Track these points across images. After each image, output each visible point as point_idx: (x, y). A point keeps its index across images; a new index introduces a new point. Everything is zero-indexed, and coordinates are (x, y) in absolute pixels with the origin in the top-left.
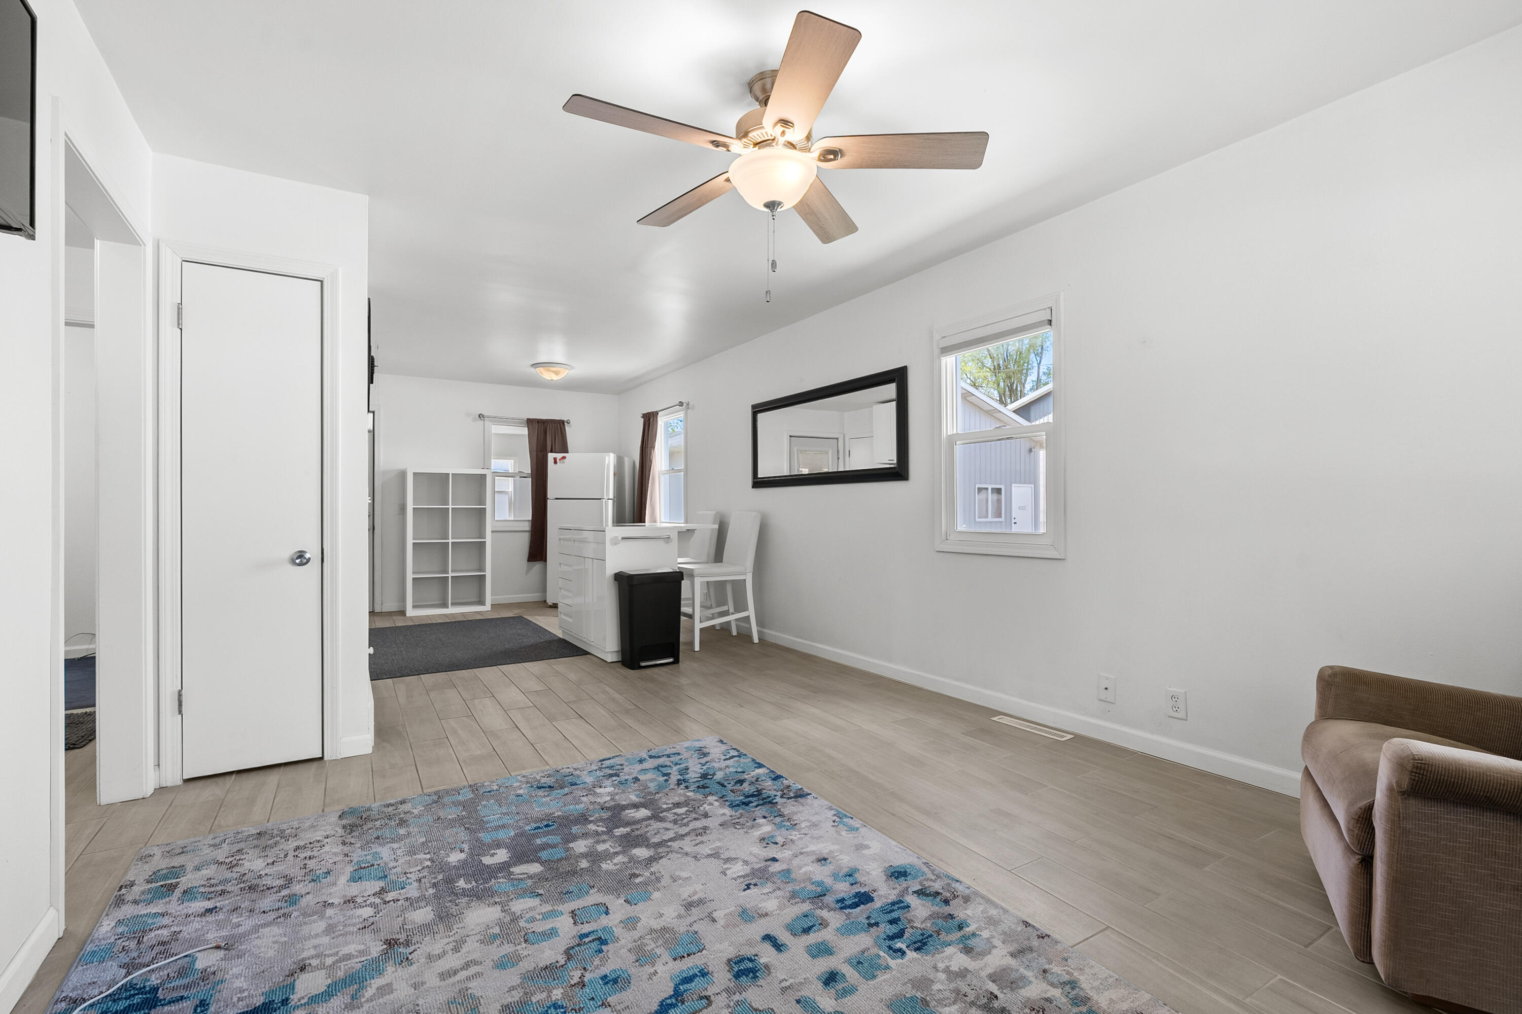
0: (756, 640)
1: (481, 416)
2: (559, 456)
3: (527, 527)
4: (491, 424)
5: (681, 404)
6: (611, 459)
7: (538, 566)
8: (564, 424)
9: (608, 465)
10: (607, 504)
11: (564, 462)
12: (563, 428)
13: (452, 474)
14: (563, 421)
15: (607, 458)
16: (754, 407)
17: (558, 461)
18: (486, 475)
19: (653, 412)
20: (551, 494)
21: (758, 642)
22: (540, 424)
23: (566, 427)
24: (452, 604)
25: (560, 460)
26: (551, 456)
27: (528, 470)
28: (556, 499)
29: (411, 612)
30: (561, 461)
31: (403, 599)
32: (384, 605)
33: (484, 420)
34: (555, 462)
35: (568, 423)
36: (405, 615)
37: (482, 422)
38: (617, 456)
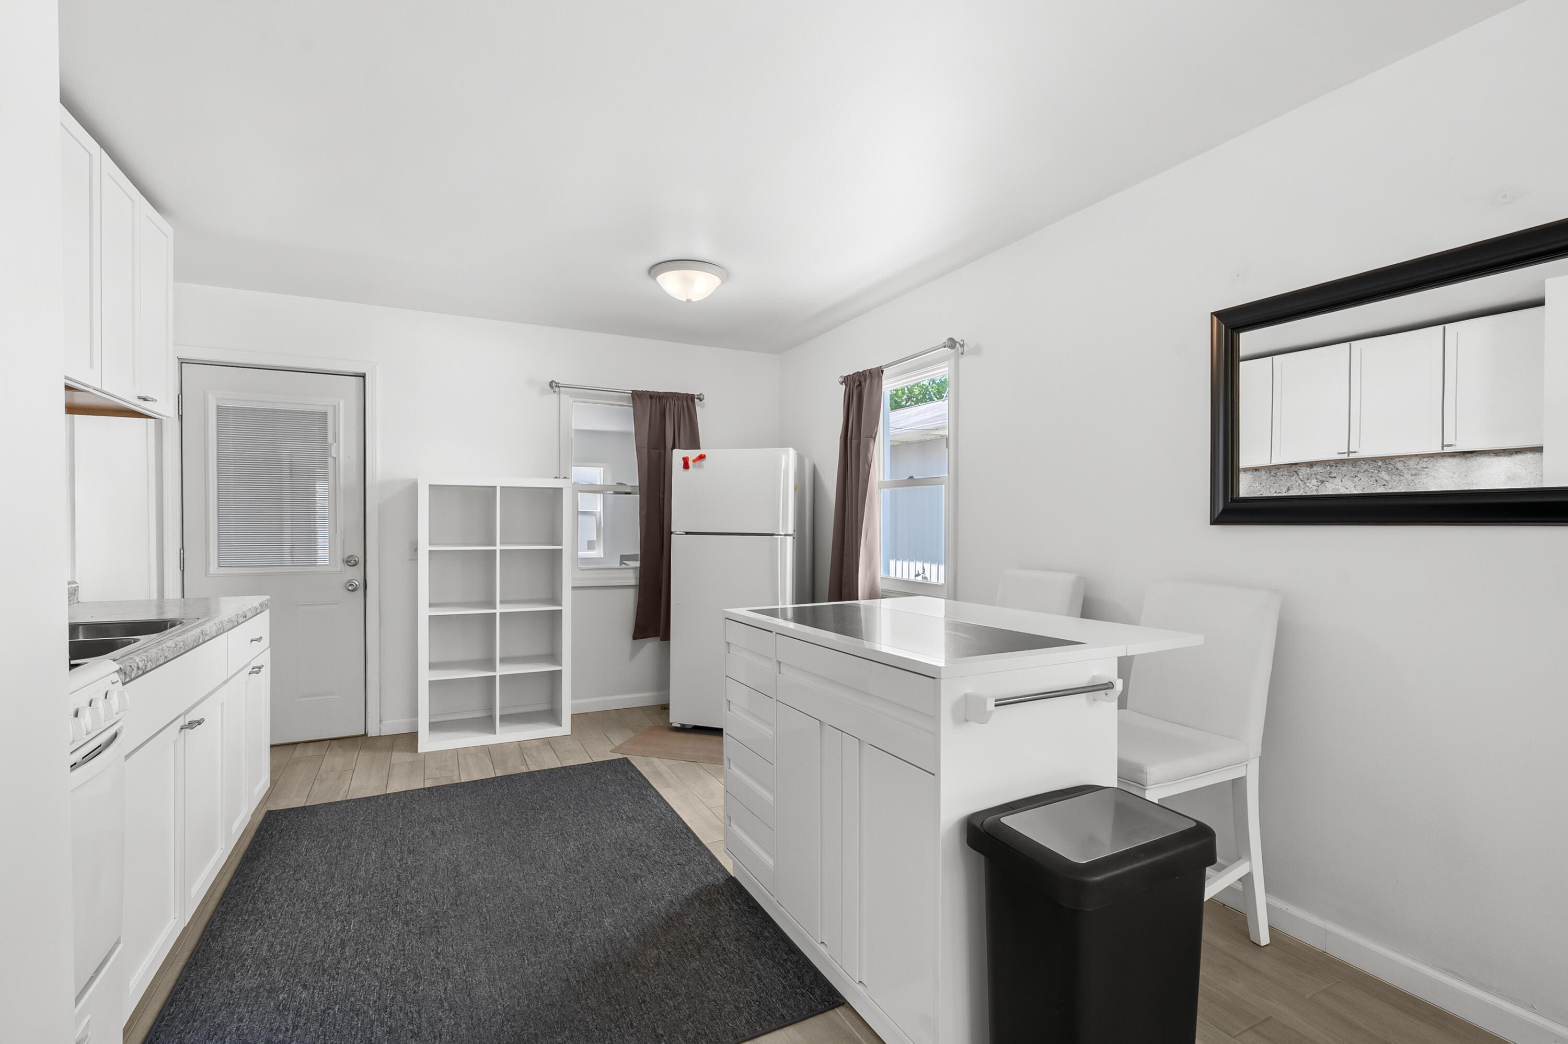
0: (1265, 939)
1: (553, 385)
2: (692, 454)
3: (631, 578)
4: (571, 400)
5: (952, 343)
6: (788, 459)
7: (650, 646)
8: (693, 401)
9: (786, 472)
10: (784, 544)
11: (701, 466)
12: (691, 406)
13: (501, 487)
14: (693, 395)
15: (784, 457)
16: (1220, 316)
17: (690, 463)
18: (562, 488)
19: (870, 371)
20: (678, 522)
21: (1268, 942)
22: (654, 400)
23: (698, 408)
24: (502, 718)
25: (694, 461)
26: (678, 455)
27: (633, 480)
28: (687, 533)
29: (428, 743)
30: (697, 463)
31: (415, 713)
32: (384, 722)
33: (559, 393)
34: (686, 466)
35: (700, 400)
36: (416, 751)
37: (555, 396)
38: (798, 453)
